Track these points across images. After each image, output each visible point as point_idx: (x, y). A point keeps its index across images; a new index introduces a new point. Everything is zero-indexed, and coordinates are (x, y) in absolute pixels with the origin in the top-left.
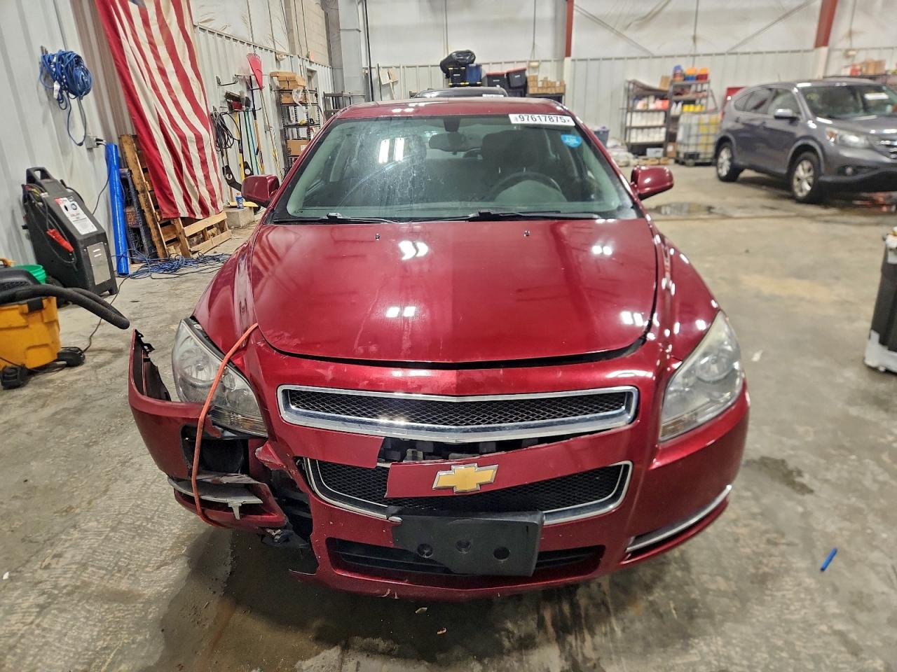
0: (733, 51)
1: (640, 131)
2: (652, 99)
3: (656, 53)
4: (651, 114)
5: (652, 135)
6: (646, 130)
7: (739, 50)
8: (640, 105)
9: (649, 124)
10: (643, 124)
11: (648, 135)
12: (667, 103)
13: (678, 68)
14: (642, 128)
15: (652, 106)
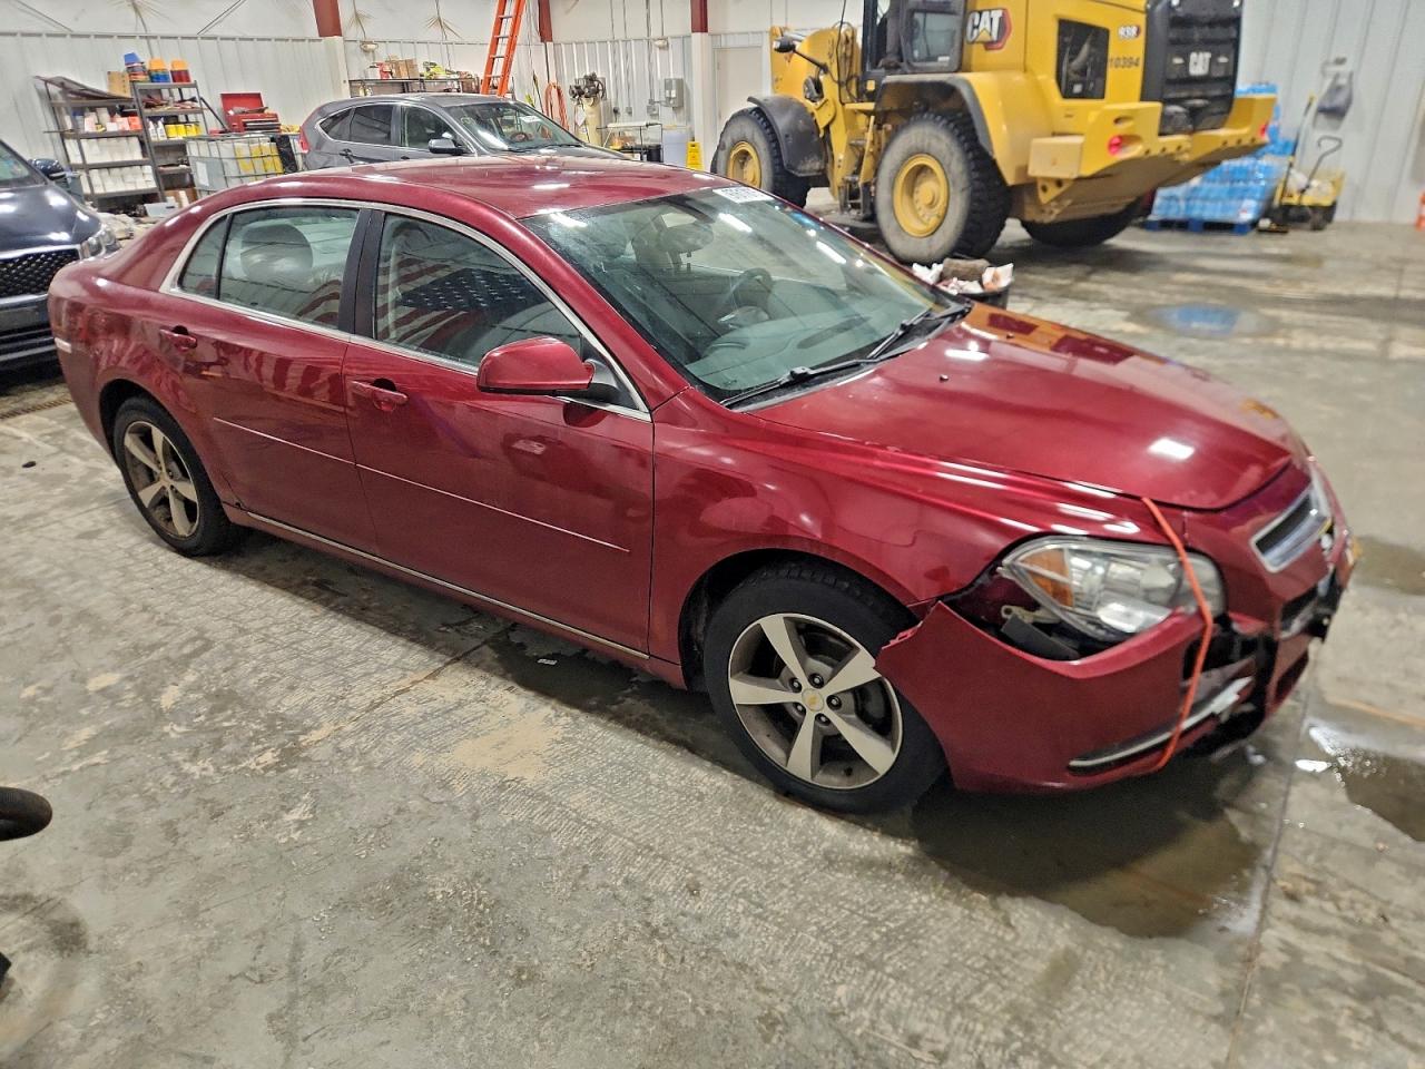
0: (208, 34)
1: (105, 172)
2: (105, 115)
3: (77, 29)
4: (113, 141)
5: (130, 178)
6: (115, 171)
7: (214, 31)
8: (88, 124)
9: (118, 159)
10: (106, 159)
11: (123, 178)
12: (137, 121)
13: (130, 58)
14: (109, 167)
15: (112, 127)
